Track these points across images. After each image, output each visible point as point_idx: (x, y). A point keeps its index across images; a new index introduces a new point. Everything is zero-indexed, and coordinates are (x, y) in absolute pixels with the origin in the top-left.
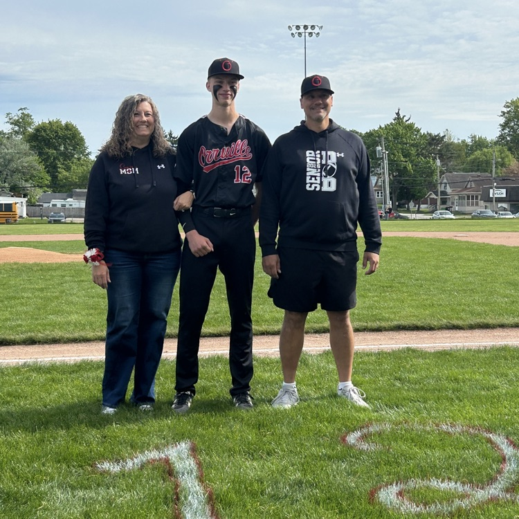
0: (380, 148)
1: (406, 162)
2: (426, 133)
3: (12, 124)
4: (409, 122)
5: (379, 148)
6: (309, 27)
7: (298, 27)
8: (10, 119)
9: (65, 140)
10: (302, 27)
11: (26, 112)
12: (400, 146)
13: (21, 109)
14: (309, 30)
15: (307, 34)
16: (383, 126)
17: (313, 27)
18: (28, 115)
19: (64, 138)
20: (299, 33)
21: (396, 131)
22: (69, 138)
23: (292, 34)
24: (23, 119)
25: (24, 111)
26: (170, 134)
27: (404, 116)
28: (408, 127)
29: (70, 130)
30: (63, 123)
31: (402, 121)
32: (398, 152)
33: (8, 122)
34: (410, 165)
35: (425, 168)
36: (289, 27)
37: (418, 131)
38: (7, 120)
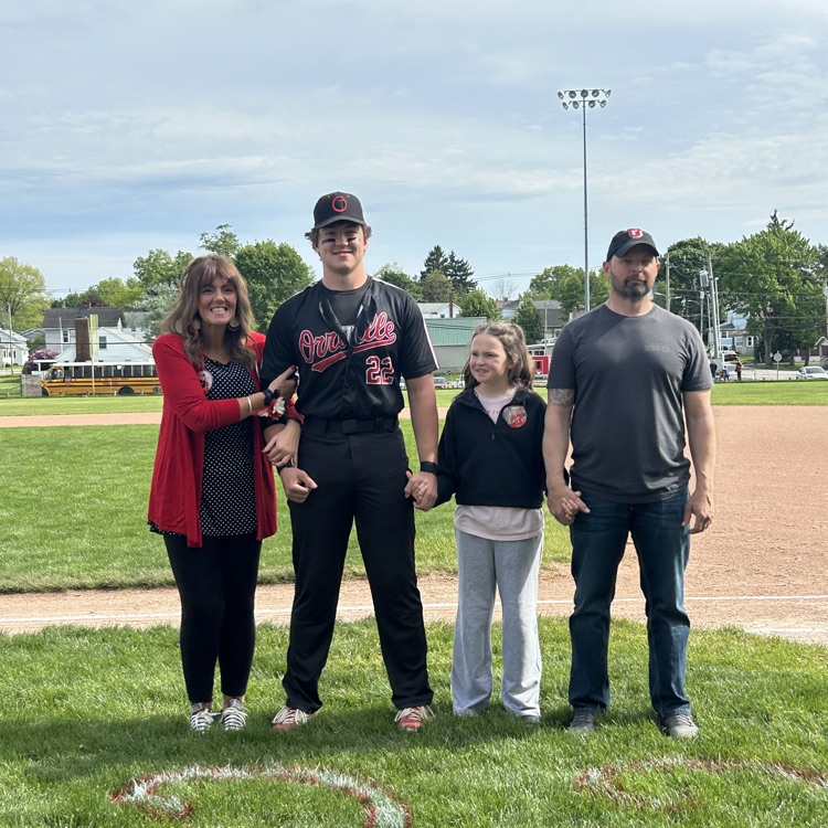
0: (706, 273)
1: (783, 291)
2: (817, 246)
3: (208, 248)
4: (790, 231)
5: (703, 273)
6: (590, 93)
7: (572, 94)
8: (206, 242)
9: (279, 269)
10: (578, 94)
11: (227, 231)
12: (774, 268)
13: (221, 227)
14: (590, 97)
15: (587, 103)
16: (748, 237)
17: (595, 93)
18: (231, 236)
19: (279, 267)
20: (575, 103)
21: (767, 244)
22: (284, 268)
23: (564, 104)
24: (224, 242)
25: (224, 230)
26: (452, 257)
27: (785, 221)
28: (788, 238)
29: (286, 256)
30: (277, 245)
31: (779, 230)
32: (771, 278)
33: (203, 246)
34: (791, 297)
35: (813, 300)
36: (560, 94)
37: (805, 243)
38: (202, 243)
